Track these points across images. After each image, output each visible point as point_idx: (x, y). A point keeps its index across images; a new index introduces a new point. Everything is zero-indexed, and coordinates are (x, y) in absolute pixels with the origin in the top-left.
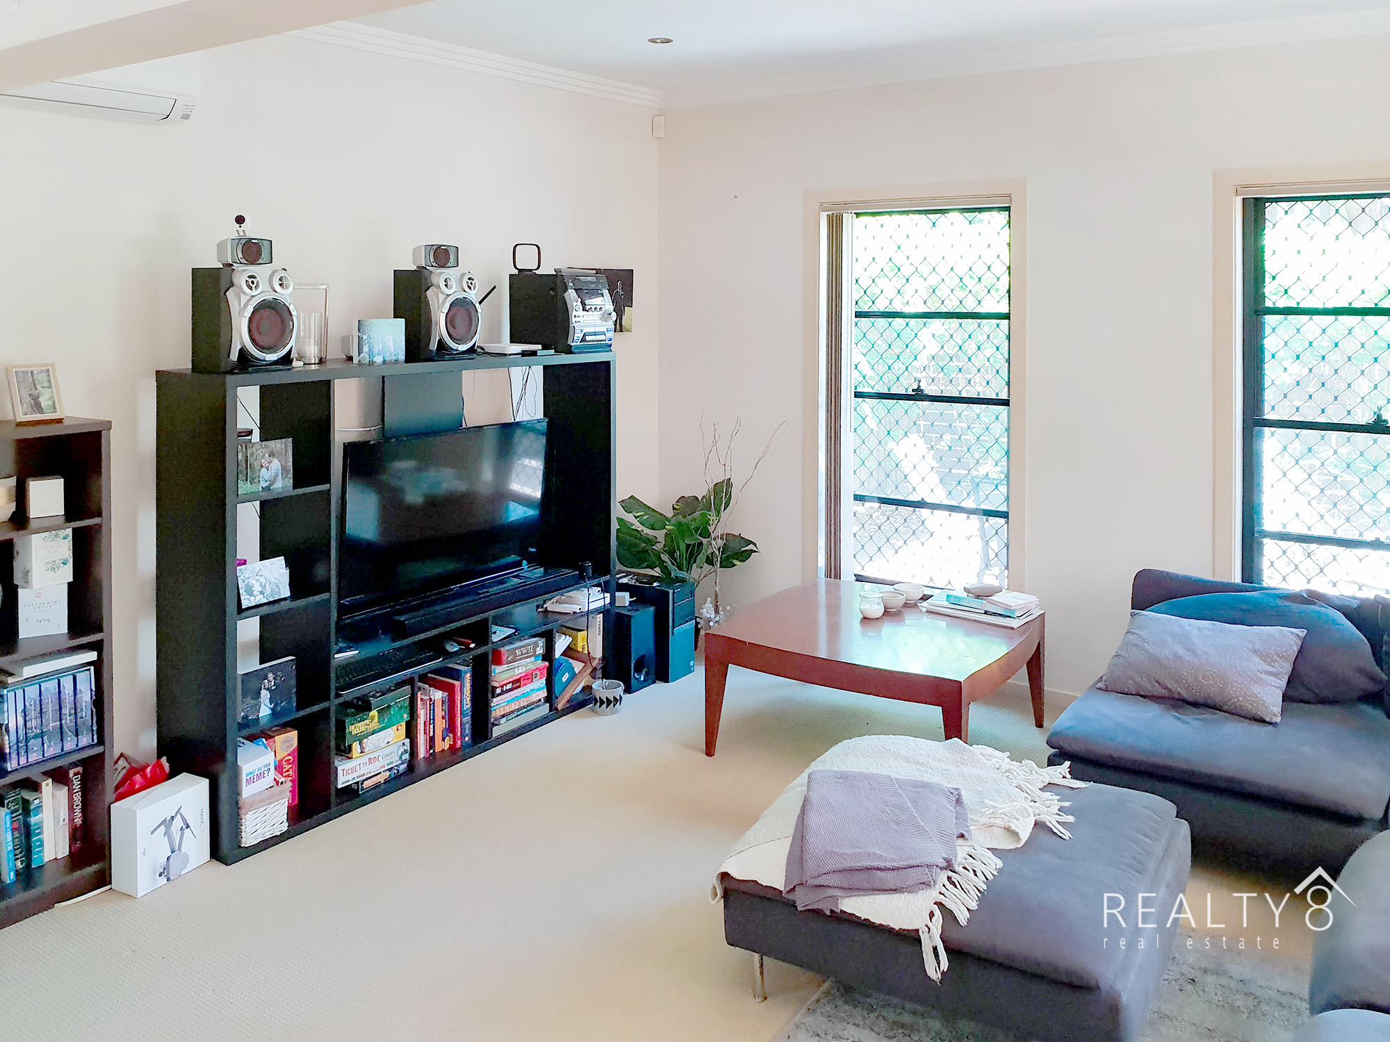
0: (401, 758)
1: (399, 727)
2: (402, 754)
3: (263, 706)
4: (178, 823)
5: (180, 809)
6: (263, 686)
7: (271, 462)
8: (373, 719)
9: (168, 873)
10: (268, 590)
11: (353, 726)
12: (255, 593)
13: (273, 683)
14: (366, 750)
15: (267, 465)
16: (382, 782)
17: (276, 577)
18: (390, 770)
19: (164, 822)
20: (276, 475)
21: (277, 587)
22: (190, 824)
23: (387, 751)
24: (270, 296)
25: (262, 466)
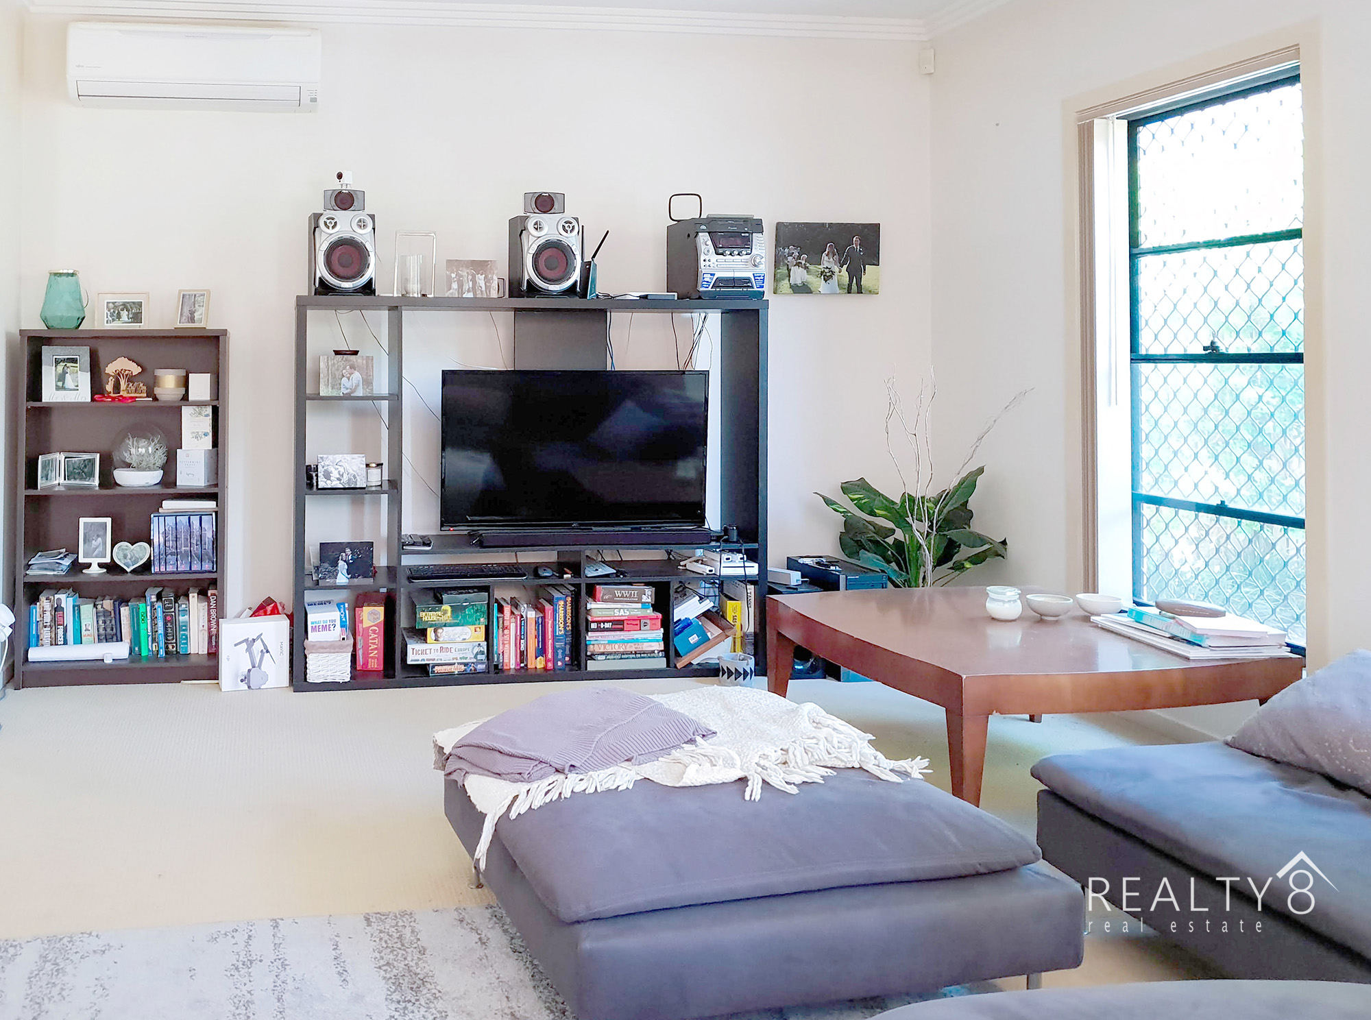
0: (475, 657)
1: (478, 629)
2: (477, 654)
3: (340, 574)
4: (258, 646)
5: (261, 634)
6: (340, 557)
7: (351, 374)
8: (445, 612)
9: (249, 681)
10: (345, 478)
11: (424, 614)
12: (332, 478)
13: (350, 558)
14: (441, 639)
15: (348, 375)
16: (456, 673)
17: (355, 470)
18: (466, 664)
19: (246, 640)
20: (357, 386)
21: (355, 477)
22: (269, 650)
23: (463, 646)
24: (347, 235)
25: (343, 376)
